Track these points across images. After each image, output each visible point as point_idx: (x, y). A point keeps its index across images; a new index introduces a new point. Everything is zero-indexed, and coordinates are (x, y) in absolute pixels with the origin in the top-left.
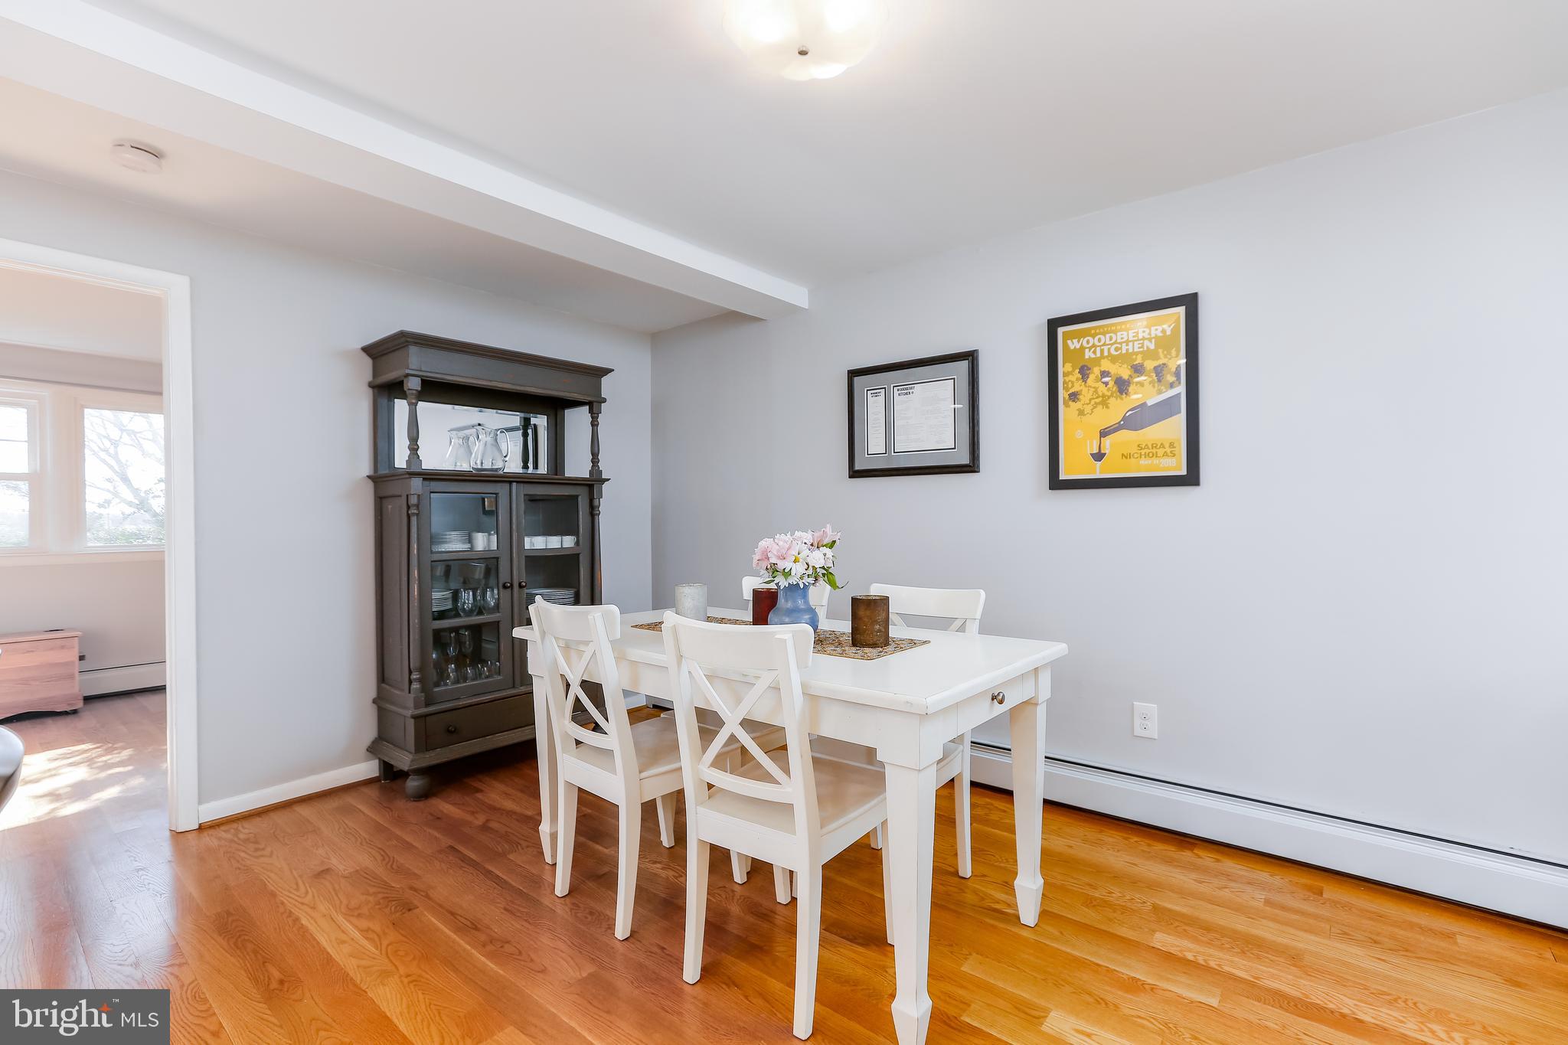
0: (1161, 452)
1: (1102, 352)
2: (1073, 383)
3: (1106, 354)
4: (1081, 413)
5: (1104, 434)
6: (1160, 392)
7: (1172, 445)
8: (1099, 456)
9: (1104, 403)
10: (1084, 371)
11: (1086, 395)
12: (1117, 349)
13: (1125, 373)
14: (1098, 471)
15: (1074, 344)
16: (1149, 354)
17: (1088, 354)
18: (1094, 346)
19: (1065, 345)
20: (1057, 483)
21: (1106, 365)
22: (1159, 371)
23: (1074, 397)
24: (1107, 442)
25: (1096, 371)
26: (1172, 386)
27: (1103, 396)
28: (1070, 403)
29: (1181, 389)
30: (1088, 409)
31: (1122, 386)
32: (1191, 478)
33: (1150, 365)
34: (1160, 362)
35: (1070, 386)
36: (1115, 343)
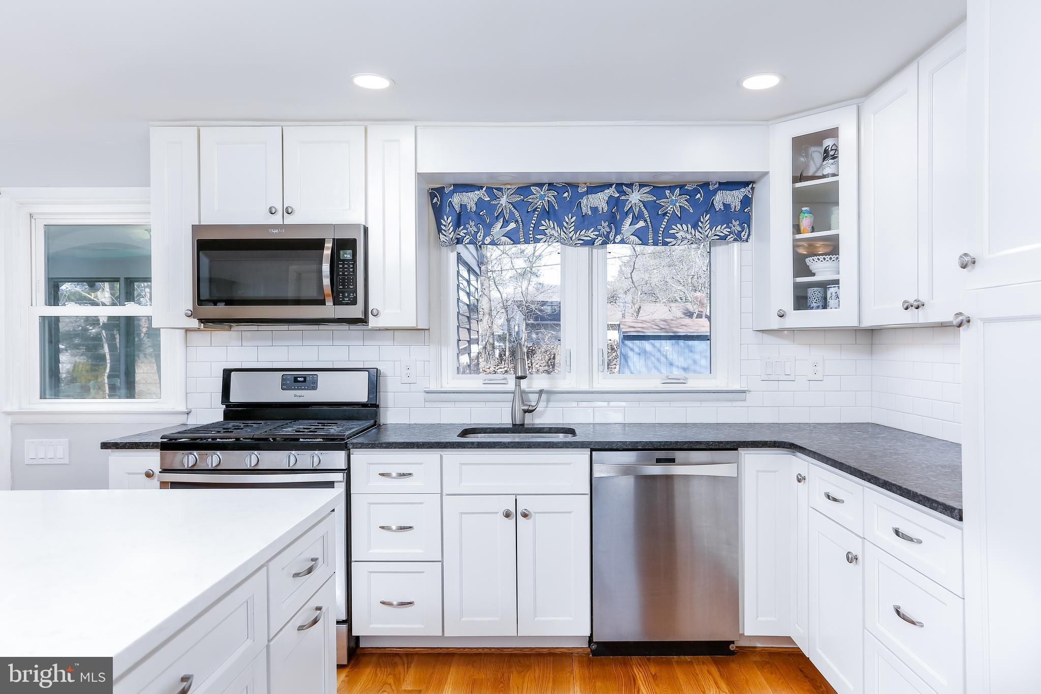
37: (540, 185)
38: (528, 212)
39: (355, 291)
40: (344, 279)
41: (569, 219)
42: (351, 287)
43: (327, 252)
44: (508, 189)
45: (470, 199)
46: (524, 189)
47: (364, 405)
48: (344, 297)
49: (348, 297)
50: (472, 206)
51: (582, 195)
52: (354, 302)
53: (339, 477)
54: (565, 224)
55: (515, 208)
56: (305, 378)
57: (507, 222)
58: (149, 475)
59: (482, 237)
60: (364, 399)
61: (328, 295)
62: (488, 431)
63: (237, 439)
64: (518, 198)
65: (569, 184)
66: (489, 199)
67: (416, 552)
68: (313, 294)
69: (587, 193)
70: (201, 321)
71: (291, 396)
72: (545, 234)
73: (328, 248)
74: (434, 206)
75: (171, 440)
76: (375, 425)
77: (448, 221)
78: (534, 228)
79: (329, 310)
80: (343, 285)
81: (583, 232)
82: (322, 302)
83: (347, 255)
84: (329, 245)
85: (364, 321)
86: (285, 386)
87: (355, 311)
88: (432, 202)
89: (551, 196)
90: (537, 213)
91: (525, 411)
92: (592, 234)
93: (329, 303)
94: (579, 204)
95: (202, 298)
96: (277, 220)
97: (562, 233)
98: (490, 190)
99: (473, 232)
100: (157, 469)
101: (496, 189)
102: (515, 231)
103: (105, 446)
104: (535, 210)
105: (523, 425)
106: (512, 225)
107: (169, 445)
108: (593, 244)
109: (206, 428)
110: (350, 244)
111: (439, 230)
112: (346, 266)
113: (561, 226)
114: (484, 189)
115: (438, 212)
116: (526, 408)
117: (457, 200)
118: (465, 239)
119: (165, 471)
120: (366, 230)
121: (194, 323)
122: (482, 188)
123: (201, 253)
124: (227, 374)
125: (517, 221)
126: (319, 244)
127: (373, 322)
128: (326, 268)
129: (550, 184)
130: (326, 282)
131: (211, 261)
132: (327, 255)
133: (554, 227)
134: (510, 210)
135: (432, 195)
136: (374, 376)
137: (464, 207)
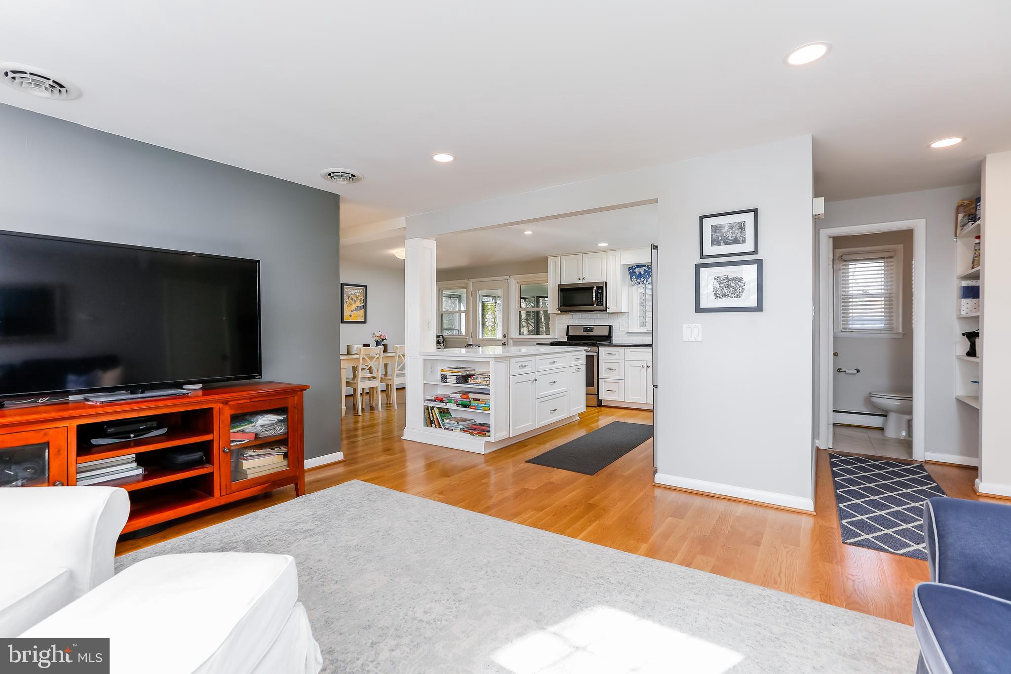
2: (346, 299)
5: (352, 311)
6: (360, 304)
7: (362, 315)
8: (350, 316)
9: (352, 305)
10: (349, 298)
11: (348, 302)
12: (353, 293)
13: (355, 299)
14: (351, 320)
16: (360, 296)
17: (349, 293)
19: (345, 290)
20: (343, 322)
21: (352, 297)
22: (361, 299)
23: (346, 302)
24: (352, 313)
26: (362, 303)
27: (352, 303)
28: (345, 304)
29: (364, 304)
30: (349, 305)
31: (355, 302)
32: (365, 322)
36: (353, 291)
40: (599, 298)
42: (601, 300)
43: (594, 290)
45: (642, 270)
48: (599, 303)
50: (642, 272)
52: (602, 305)
53: (596, 354)
56: (590, 328)
59: (646, 282)
60: (607, 334)
61: (595, 303)
63: (570, 343)
67: (617, 377)
68: (591, 303)
70: (561, 311)
71: (585, 334)
74: (630, 273)
77: (634, 277)
79: (595, 307)
80: (599, 300)
82: (593, 305)
83: (600, 290)
84: (595, 288)
85: (606, 310)
86: (584, 331)
87: (603, 307)
93: (595, 305)
95: (561, 305)
96: (581, 282)
98: (648, 267)
99: (643, 280)
110: (601, 288)
111: (632, 280)
112: (600, 294)
115: (631, 275)
117: (637, 271)
118: (640, 283)
120: (606, 283)
121: (559, 312)
122: (645, 266)
123: (561, 292)
124: (568, 327)
126: (592, 288)
127: (608, 311)
128: (594, 294)
130: (594, 299)
131: (564, 294)
135: (629, 269)
136: (610, 327)
137: (640, 272)
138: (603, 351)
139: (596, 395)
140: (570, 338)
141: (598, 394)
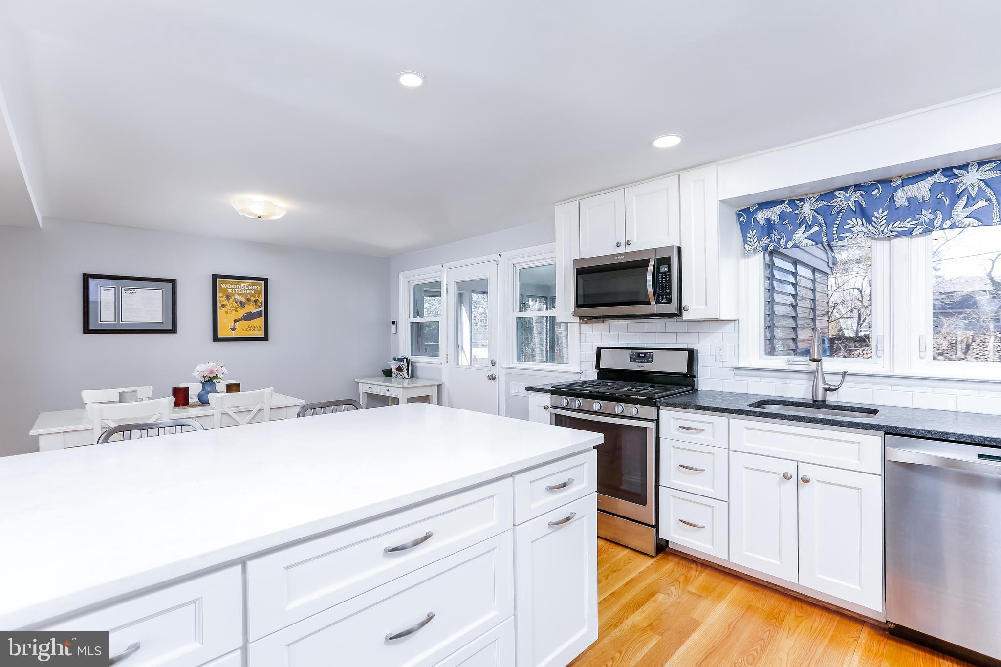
0: (256, 329)
1: (235, 291)
2: (223, 300)
3: (237, 292)
4: (227, 312)
5: (235, 321)
6: (256, 309)
7: (260, 327)
8: (233, 329)
9: (236, 310)
10: (228, 297)
11: (228, 306)
12: (241, 291)
13: (244, 300)
14: (233, 335)
15: (224, 286)
16: (253, 295)
17: (230, 290)
18: (232, 288)
19: (220, 285)
20: (216, 338)
21: (237, 297)
22: (256, 301)
23: (224, 306)
24: (237, 324)
25: (233, 297)
26: (260, 307)
27: (236, 307)
28: (222, 308)
29: (263, 308)
30: (229, 311)
31: (244, 305)
32: (265, 338)
33: (252, 299)
34: (256, 298)
35: (222, 301)
36: (240, 289)
37: (845, 189)
38: (831, 215)
39: (670, 294)
40: (662, 286)
41: (879, 214)
42: (668, 291)
43: (651, 268)
44: (810, 198)
45: (773, 214)
46: (828, 195)
47: (684, 375)
48: (663, 298)
49: (666, 298)
50: (775, 219)
51: (896, 189)
52: (669, 301)
53: (650, 424)
54: (874, 219)
55: (818, 213)
56: (645, 355)
57: (810, 226)
58: (546, 408)
59: (784, 242)
60: (685, 370)
61: (652, 298)
62: (787, 403)
63: (591, 392)
64: (821, 204)
65: (881, 182)
66: (792, 210)
67: (707, 490)
68: (642, 298)
69: (903, 185)
70: (580, 318)
71: (634, 366)
72: (852, 232)
73: (651, 265)
74: (741, 224)
75: (557, 389)
76: (692, 390)
77: (752, 234)
78: (838, 228)
79: (654, 307)
80: (662, 290)
81: (897, 224)
82: (648, 303)
83: (664, 269)
84: (652, 263)
85: (679, 314)
86: (633, 360)
87: (673, 308)
88: (739, 221)
89: (857, 196)
90: (841, 214)
91: (826, 390)
92: (908, 224)
93: (653, 303)
94: (892, 198)
95: (579, 304)
96: (622, 250)
97: (872, 228)
98: (792, 202)
99: (776, 240)
100: (550, 406)
101: (797, 200)
102: (819, 233)
103: (528, 389)
104: (840, 212)
105: (824, 401)
106: (816, 228)
107: (556, 391)
108: (911, 233)
109: (581, 384)
110: (667, 261)
111: (745, 242)
112: (664, 276)
113: (870, 221)
114: (786, 202)
115: (744, 228)
116: (827, 387)
117: (761, 216)
118: (770, 246)
119: (554, 407)
120: (679, 249)
121: (577, 319)
122: (784, 202)
123: (578, 276)
124: (599, 350)
125: (820, 224)
126: (646, 263)
127: (685, 315)
128: (649, 278)
129: (855, 186)
130: (650, 289)
131: (584, 281)
132: (651, 269)
133: (863, 224)
134: (813, 216)
135: (739, 215)
136: (692, 354)
137: (768, 220)
138: (670, 418)
139: (653, 526)
140: (605, 374)
141: (657, 526)
